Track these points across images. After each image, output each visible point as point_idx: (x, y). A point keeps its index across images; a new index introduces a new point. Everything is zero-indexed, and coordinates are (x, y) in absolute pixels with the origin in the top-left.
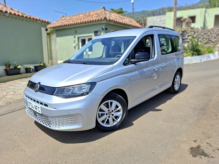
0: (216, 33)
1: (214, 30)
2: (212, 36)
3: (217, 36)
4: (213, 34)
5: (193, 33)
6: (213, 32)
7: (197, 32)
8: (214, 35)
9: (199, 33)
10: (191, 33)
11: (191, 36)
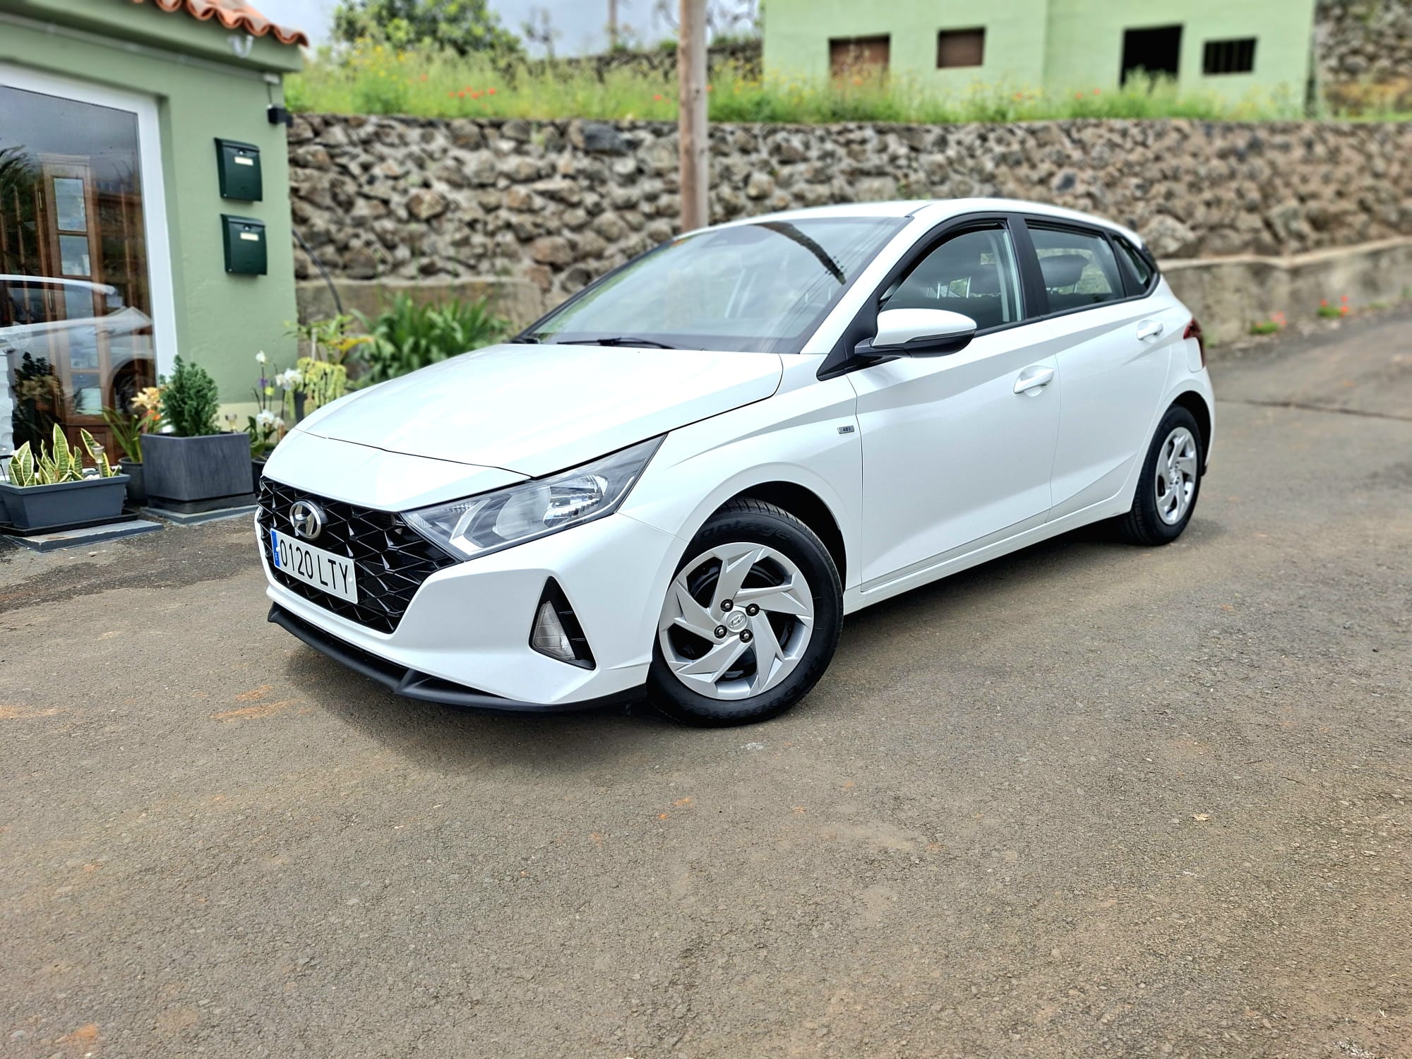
0: (1101, 164)
1: (1088, 135)
2: (1068, 182)
3: (1110, 184)
4: (1081, 166)
5: (897, 146)
6: (1077, 155)
7: (942, 143)
8: (1089, 173)
9: (951, 152)
10: (883, 149)
11: (880, 173)
